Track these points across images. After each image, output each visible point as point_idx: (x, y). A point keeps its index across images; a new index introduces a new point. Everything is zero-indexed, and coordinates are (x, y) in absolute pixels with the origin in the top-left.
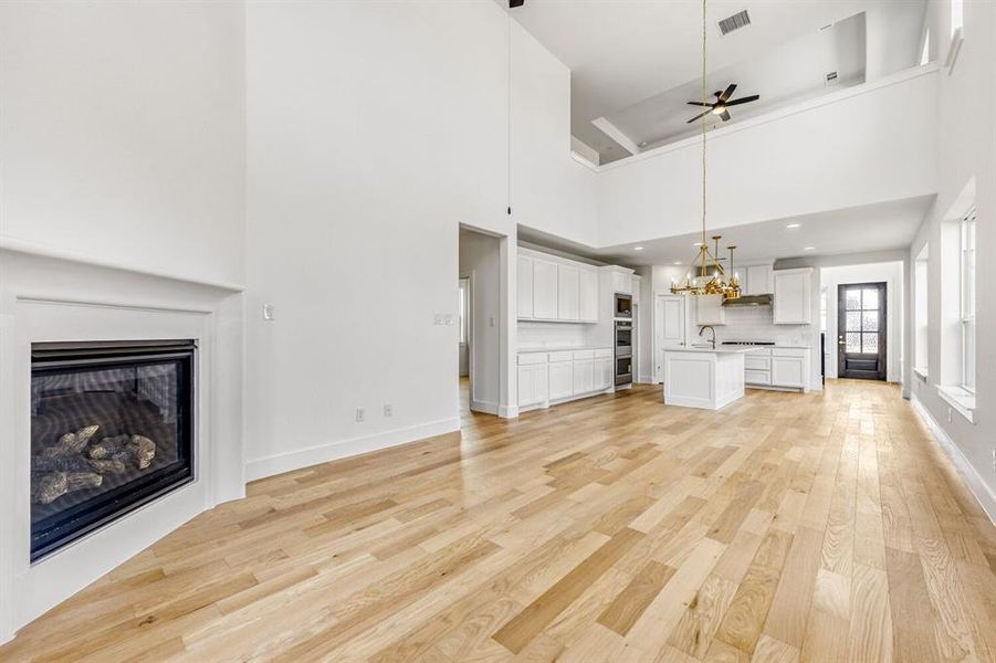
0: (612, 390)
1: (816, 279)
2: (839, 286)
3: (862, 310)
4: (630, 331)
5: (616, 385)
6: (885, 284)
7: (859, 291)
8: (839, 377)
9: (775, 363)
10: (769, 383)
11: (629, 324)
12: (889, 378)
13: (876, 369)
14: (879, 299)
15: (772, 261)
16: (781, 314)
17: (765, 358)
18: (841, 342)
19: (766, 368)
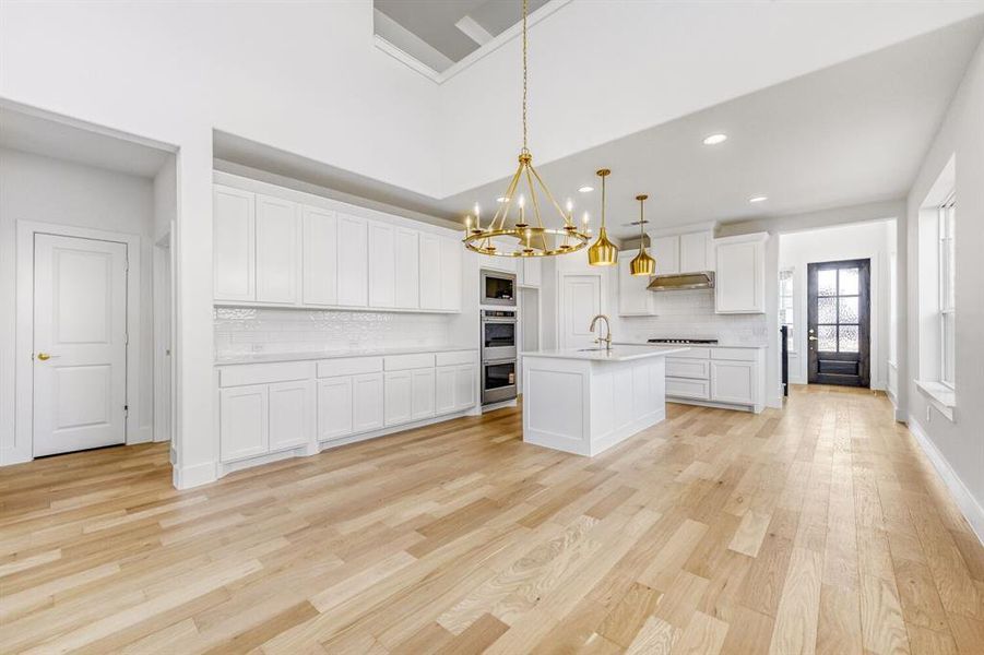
0: (477, 411)
1: (772, 249)
2: (809, 265)
3: (838, 296)
4: (513, 326)
5: (485, 402)
6: (867, 261)
7: (834, 272)
8: (810, 382)
9: (714, 368)
10: (707, 397)
11: (512, 314)
12: (873, 386)
13: (857, 373)
14: (860, 281)
15: (712, 225)
16: (724, 303)
17: (702, 361)
18: (811, 338)
19: (701, 376)
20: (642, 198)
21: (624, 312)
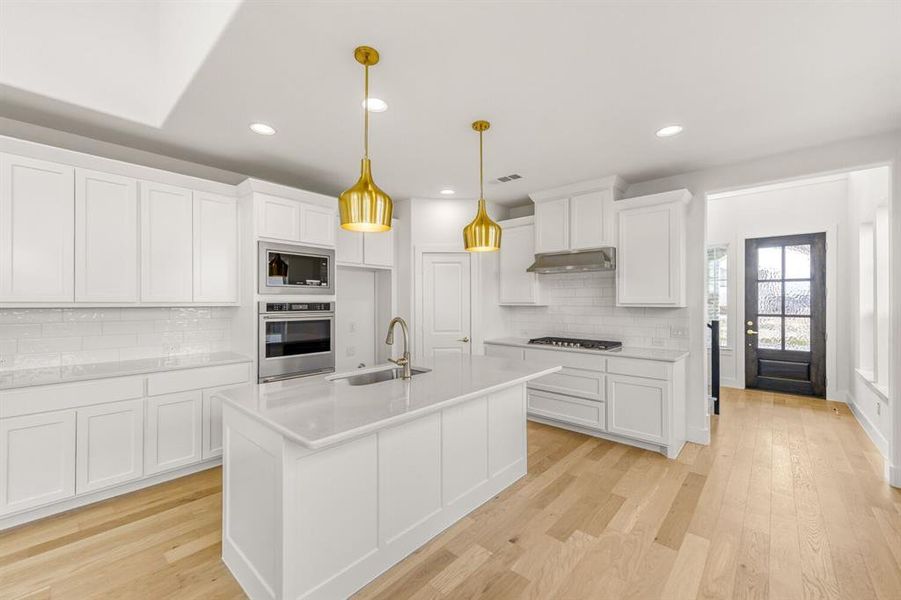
1: (695, 213)
2: (746, 240)
3: (783, 281)
4: (327, 323)
6: (823, 235)
8: (748, 386)
9: (612, 386)
10: (602, 427)
11: (327, 306)
12: (832, 393)
13: (809, 378)
14: (813, 261)
15: (612, 182)
16: (628, 292)
17: (596, 375)
18: (750, 332)
19: (594, 395)
20: (481, 126)
21: (507, 299)
